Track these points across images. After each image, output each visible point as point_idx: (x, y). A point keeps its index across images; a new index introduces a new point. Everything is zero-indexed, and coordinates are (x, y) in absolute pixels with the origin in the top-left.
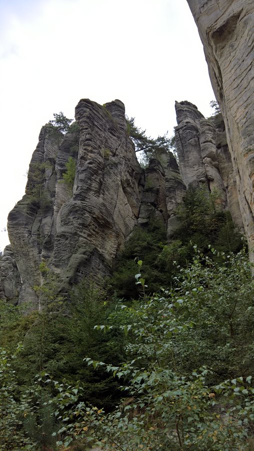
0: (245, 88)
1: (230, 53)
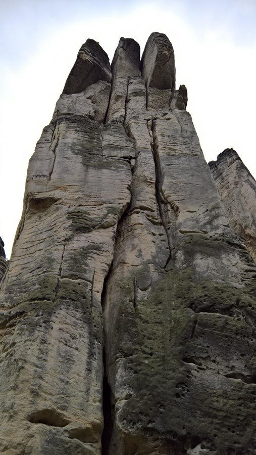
0: (31, 254)
1: (36, 221)
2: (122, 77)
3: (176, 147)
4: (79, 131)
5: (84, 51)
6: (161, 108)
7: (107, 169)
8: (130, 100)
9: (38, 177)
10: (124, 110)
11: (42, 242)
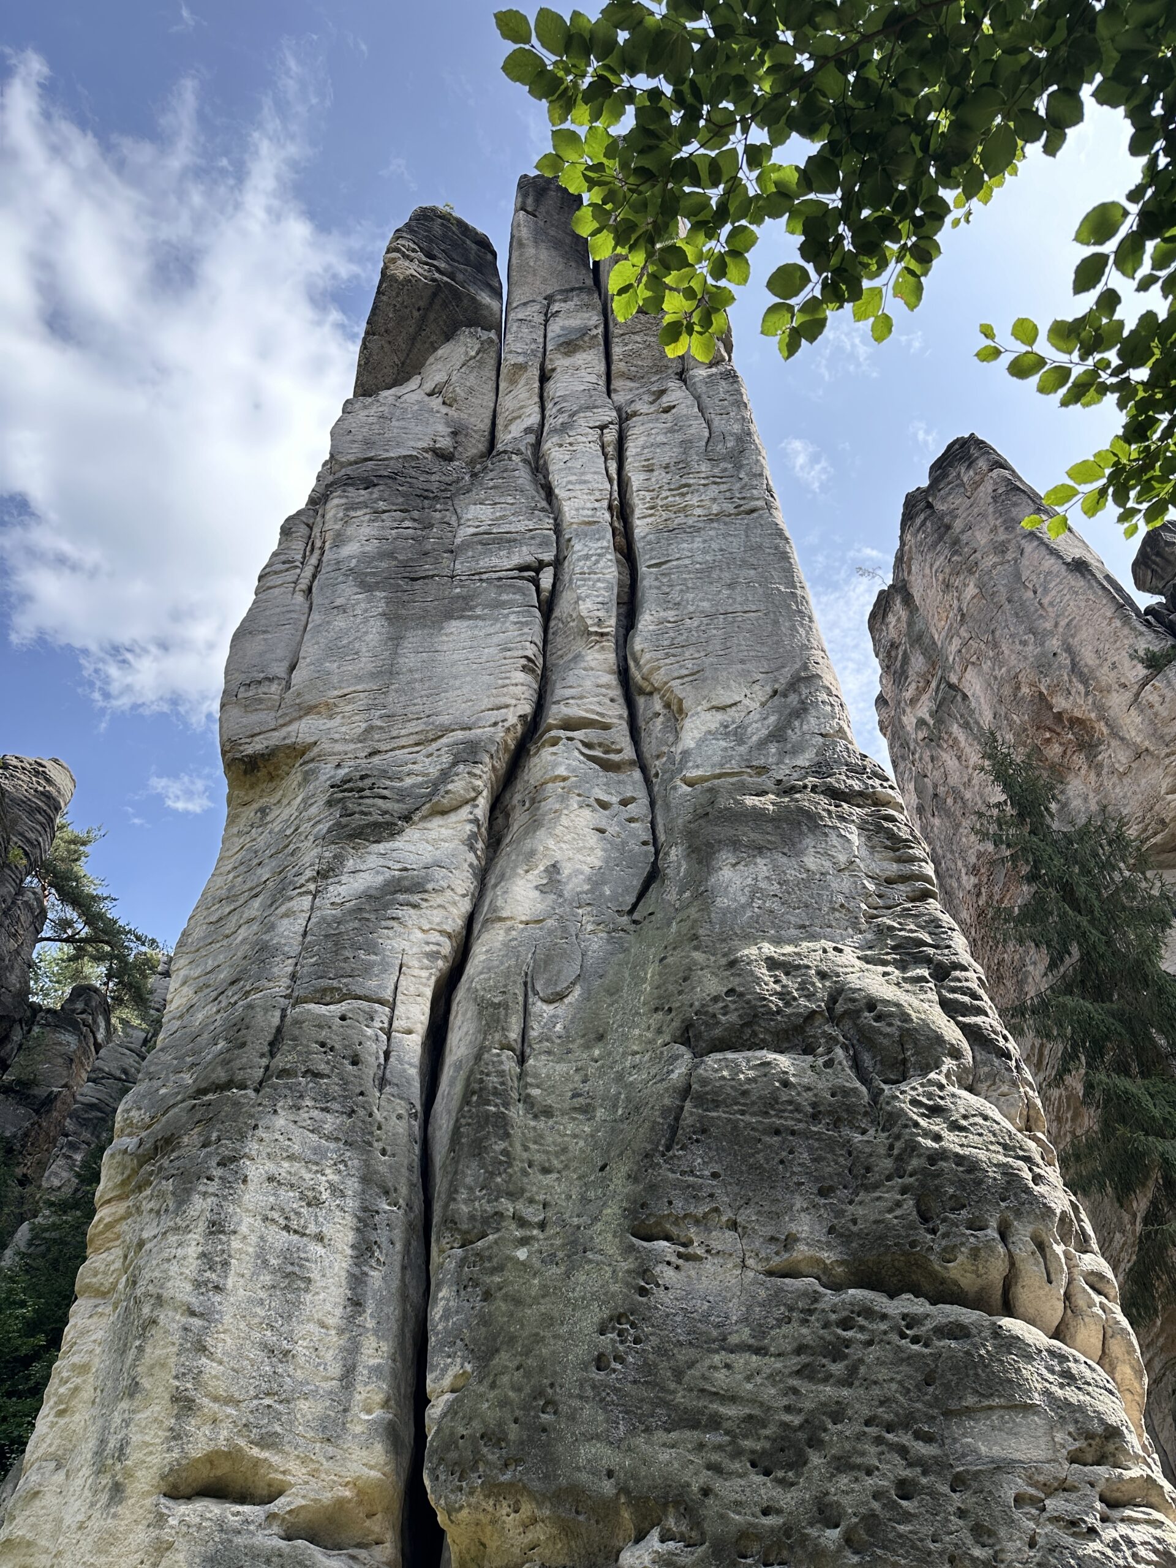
0: (225, 938)
1: (252, 826)
2: (525, 304)
3: (688, 497)
4: (384, 512)
5: (397, 250)
6: (656, 373)
7: (461, 617)
8: (553, 370)
9: (253, 687)
10: (537, 409)
11: (256, 896)
